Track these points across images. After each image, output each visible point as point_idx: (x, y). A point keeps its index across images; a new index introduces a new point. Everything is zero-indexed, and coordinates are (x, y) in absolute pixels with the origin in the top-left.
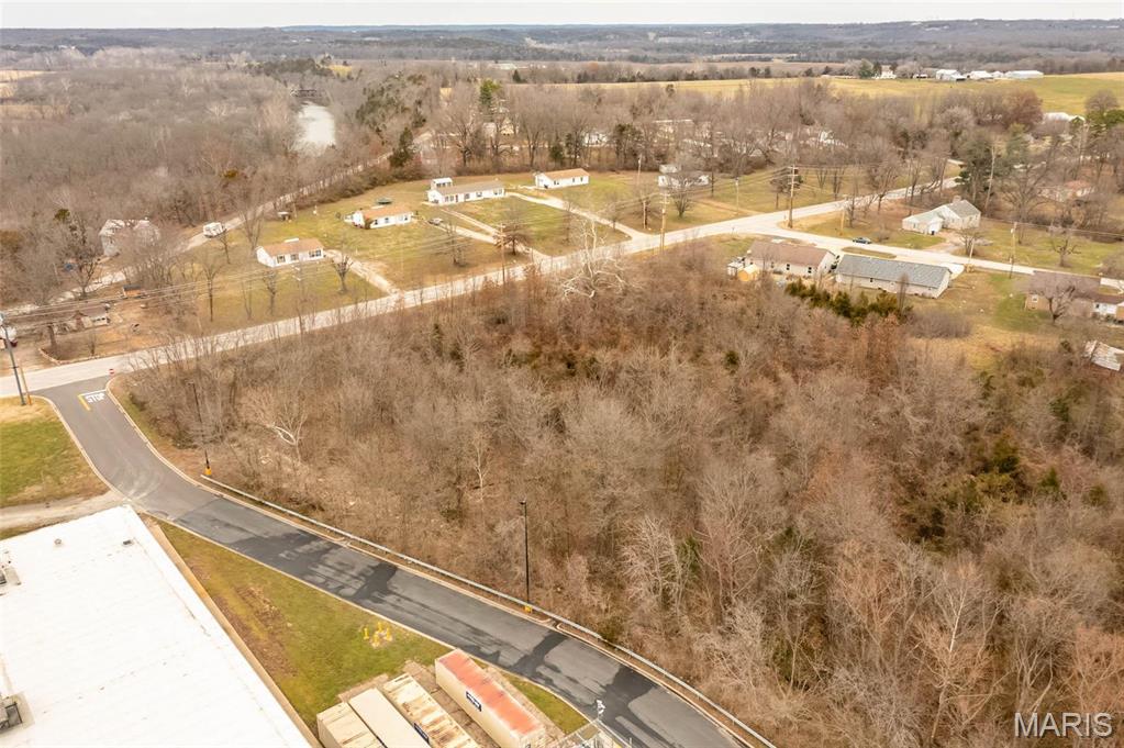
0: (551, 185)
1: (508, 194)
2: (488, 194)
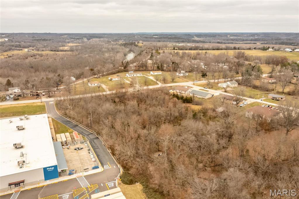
0: (153, 74)
1: (143, 75)
2: (138, 75)
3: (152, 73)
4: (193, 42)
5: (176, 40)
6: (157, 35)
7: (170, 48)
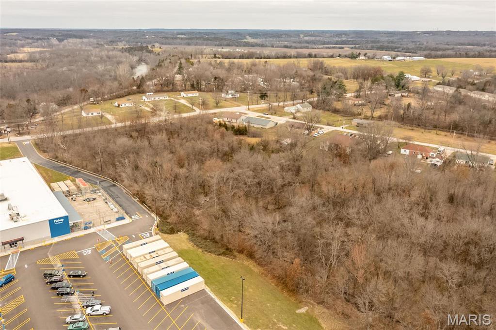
0: (185, 96)
1: (169, 98)
2: (161, 98)
3: (183, 94)
4: (244, 46)
5: (218, 43)
6: (184, 34)
7: (209, 56)
